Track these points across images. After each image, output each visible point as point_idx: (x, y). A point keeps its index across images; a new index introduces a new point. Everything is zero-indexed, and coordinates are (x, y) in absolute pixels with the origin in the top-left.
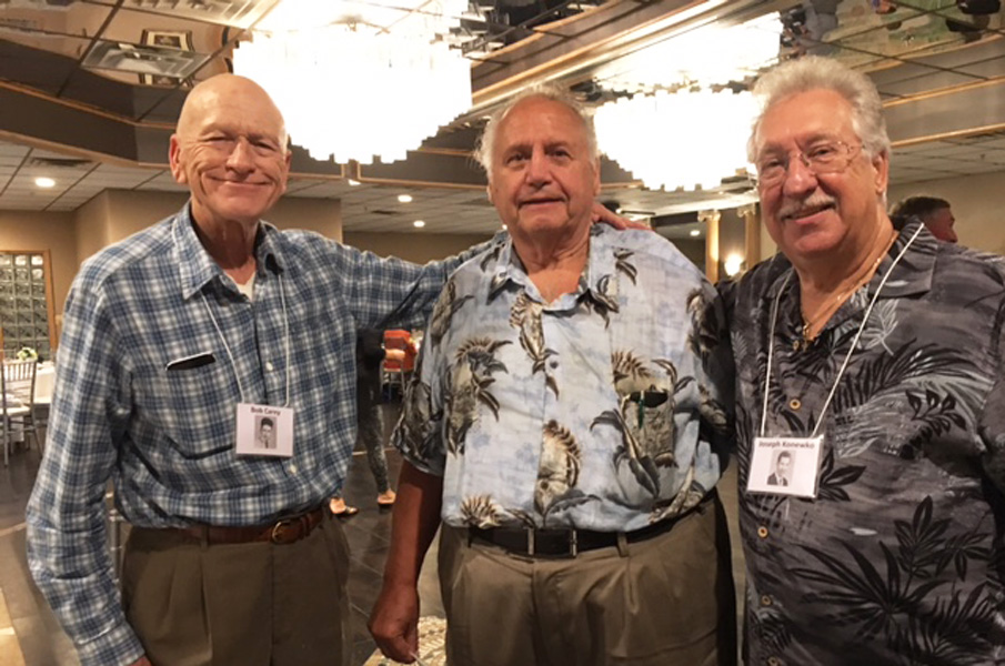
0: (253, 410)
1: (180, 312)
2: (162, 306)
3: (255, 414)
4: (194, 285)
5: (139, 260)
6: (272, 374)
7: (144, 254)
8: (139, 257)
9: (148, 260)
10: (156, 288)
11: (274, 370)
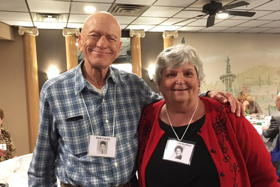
0: (97, 138)
1: (74, 99)
2: (68, 97)
3: (98, 139)
4: (79, 90)
5: (62, 81)
6: (108, 124)
7: (64, 79)
8: (62, 80)
9: (65, 81)
10: (66, 91)
11: (109, 123)
